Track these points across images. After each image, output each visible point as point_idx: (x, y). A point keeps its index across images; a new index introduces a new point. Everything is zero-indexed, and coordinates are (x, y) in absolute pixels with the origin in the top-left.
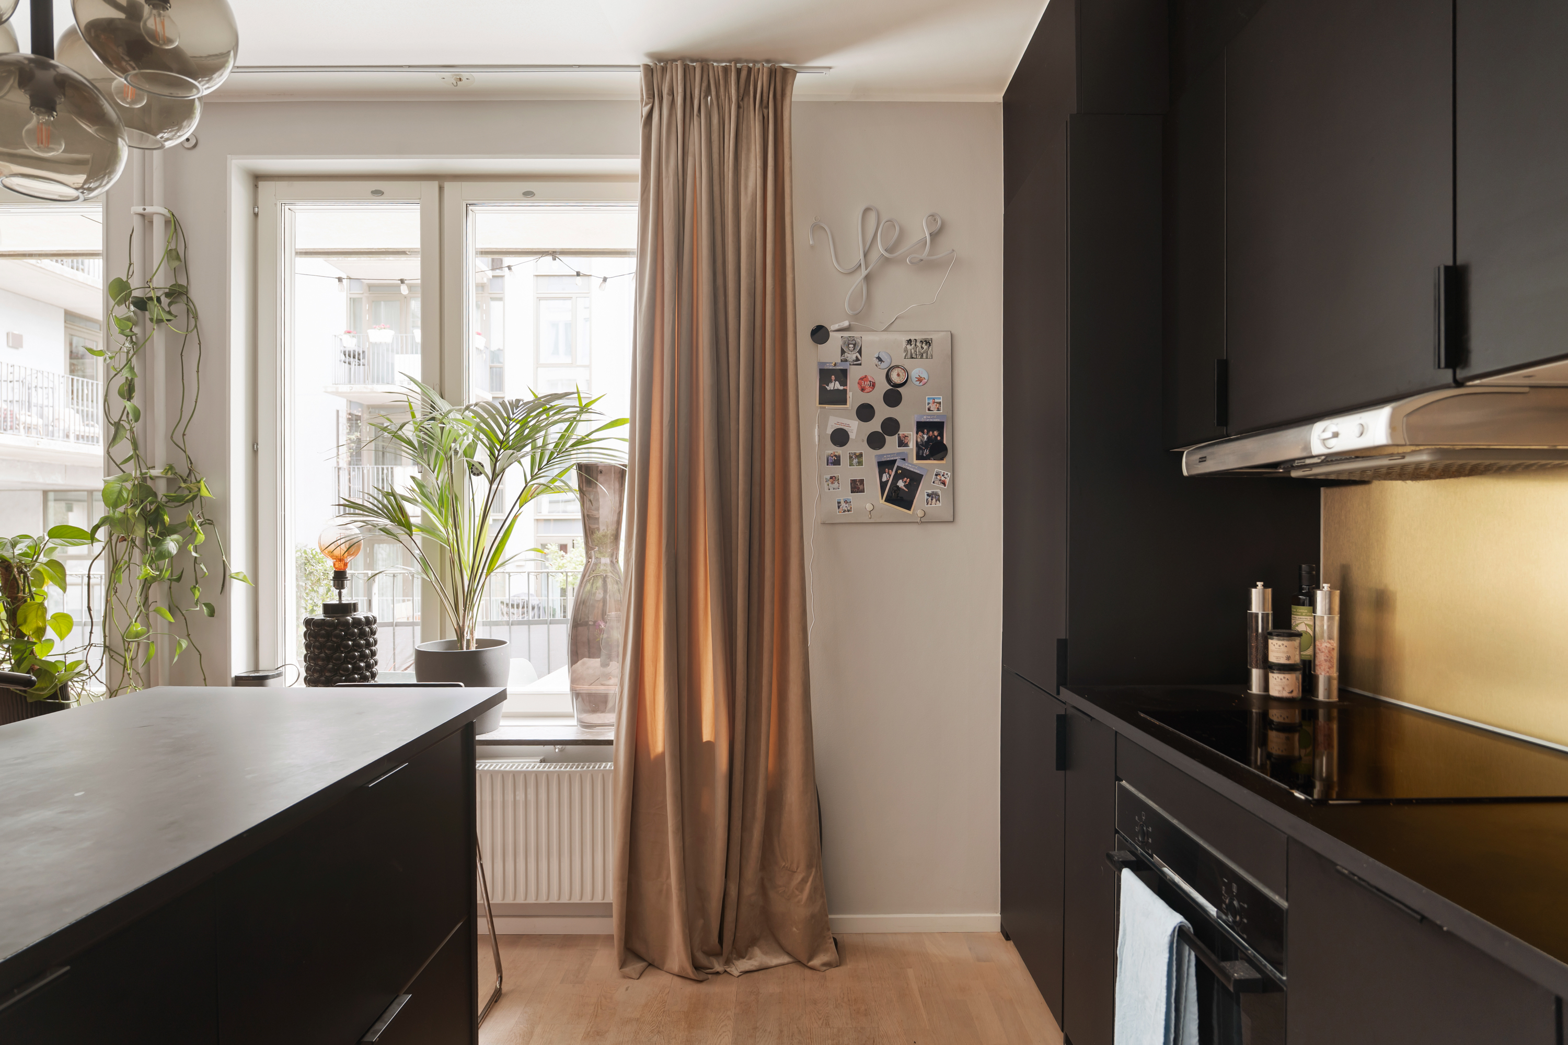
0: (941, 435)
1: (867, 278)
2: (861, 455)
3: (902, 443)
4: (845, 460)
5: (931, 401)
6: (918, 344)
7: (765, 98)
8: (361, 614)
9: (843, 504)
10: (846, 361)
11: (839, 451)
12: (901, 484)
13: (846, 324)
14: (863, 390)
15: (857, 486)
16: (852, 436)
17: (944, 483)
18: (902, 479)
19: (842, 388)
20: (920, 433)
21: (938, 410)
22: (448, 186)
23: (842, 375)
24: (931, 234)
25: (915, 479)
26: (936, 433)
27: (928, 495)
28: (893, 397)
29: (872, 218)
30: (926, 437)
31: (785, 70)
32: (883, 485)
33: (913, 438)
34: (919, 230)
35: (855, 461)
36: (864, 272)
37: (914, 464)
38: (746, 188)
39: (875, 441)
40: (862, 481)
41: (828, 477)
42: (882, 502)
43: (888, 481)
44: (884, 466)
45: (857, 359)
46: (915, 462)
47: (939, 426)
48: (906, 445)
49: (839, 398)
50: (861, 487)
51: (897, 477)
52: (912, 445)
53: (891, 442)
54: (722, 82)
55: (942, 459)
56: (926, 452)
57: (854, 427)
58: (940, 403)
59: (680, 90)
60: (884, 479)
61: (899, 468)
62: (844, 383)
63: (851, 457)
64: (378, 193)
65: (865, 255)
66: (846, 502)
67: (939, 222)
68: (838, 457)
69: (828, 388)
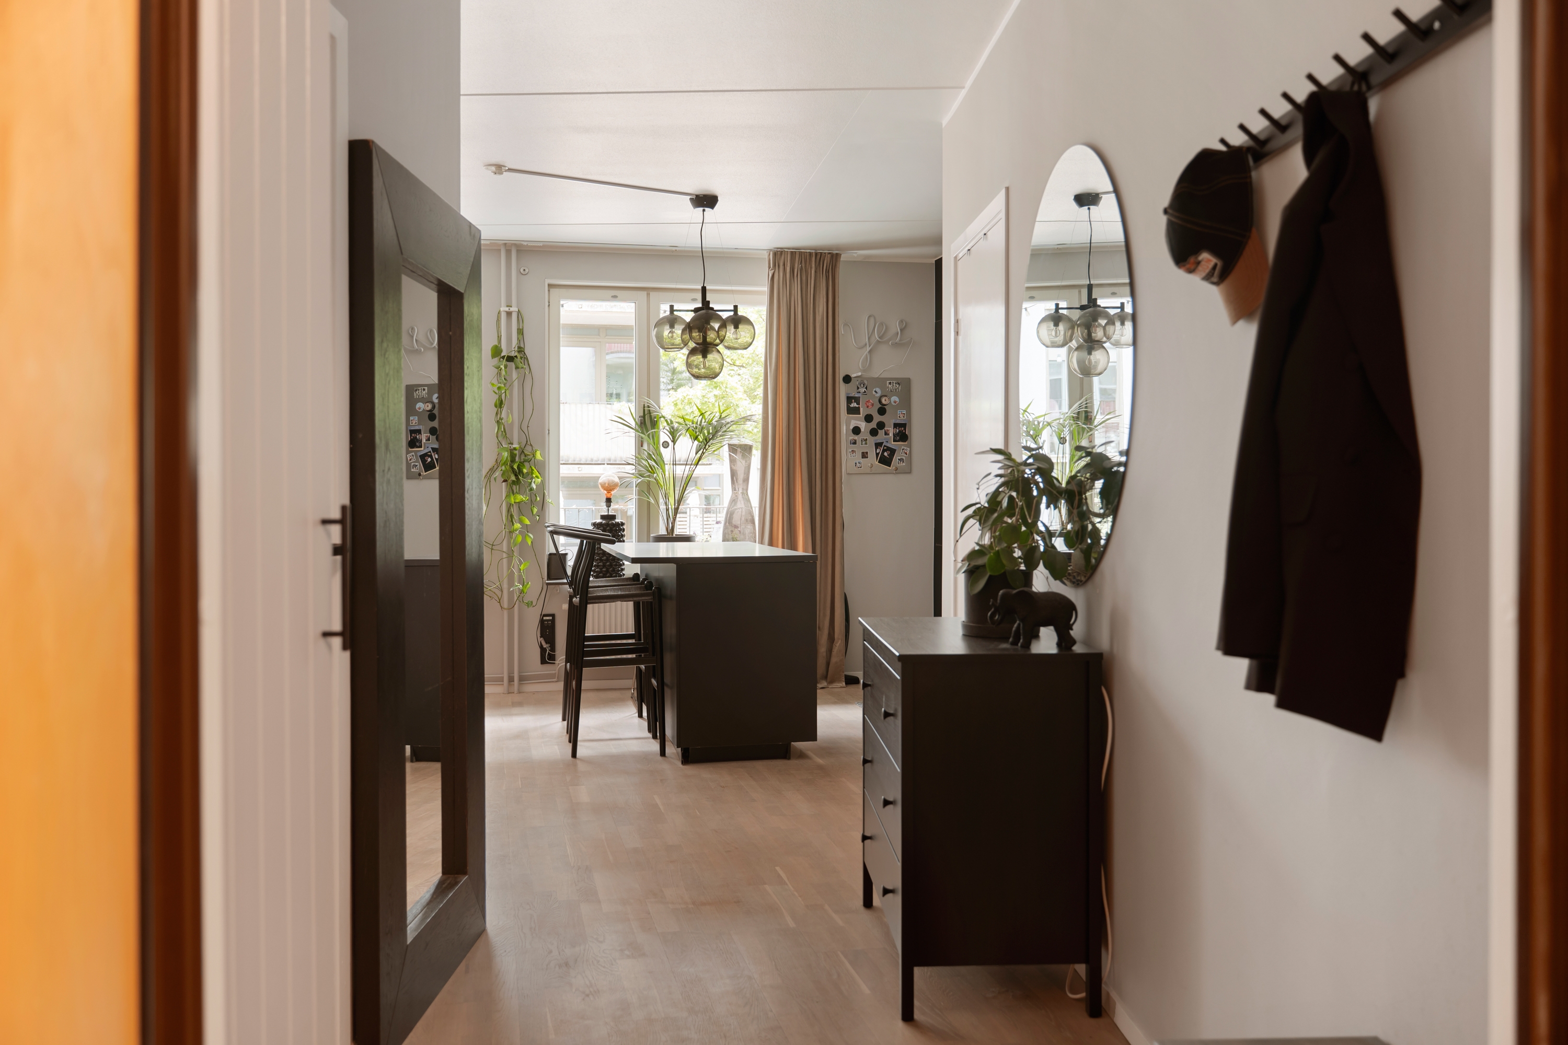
0: (905, 429)
1: (870, 352)
2: (867, 439)
3: (886, 434)
4: (859, 442)
5: (900, 413)
6: (894, 384)
7: (828, 269)
8: (618, 520)
9: (858, 464)
10: (860, 392)
11: (856, 437)
12: (886, 454)
13: (860, 374)
14: (868, 407)
15: (864, 455)
16: (862, 430)
17: (906, 454)
18: (886, 451)
19: (857, 406)
20: (895, 429)
21: (904, 417)
22: (652, 294)
23: (857, 400)
24: (901, 330)
25: (892, 452)
26: (903, 429)
27: (899, 460)
28: (882, 411)
29: (872, 320)
30: (898, 430)
31: (837, 254)
32: (877, 454)
33: (891, 431)
34: (895, 327)
35: (864, 442)
36: (868, 349)
37: (892, 444)
38: (819, 312)
39: (874, 432)
40: (867, 453)
41: (851, 450)
42: (877, 463)
43: (879, 453)
44: (878, 445)
45: (865, 392)
46: (893, 443)
47: (904, 425)
48: (888, 435)
49: (856, 411)
50: (866, 455)
51: (884, 451)
52: (891, 435)
53: (881, 432)
54: (808, 260)
55: (905, 442)
56: (898, 438)
57: (863, 425)
58: (904, 414)
59: (789, 264)
60: (878, 452)
61: (885, 446)
62: (858, 404)
63: (862, 441)
64: (615, 297)
65: (869, 339)
66: (859, 463)
67: (904, 324)
68: (856, 440)
69: (851, 406)
